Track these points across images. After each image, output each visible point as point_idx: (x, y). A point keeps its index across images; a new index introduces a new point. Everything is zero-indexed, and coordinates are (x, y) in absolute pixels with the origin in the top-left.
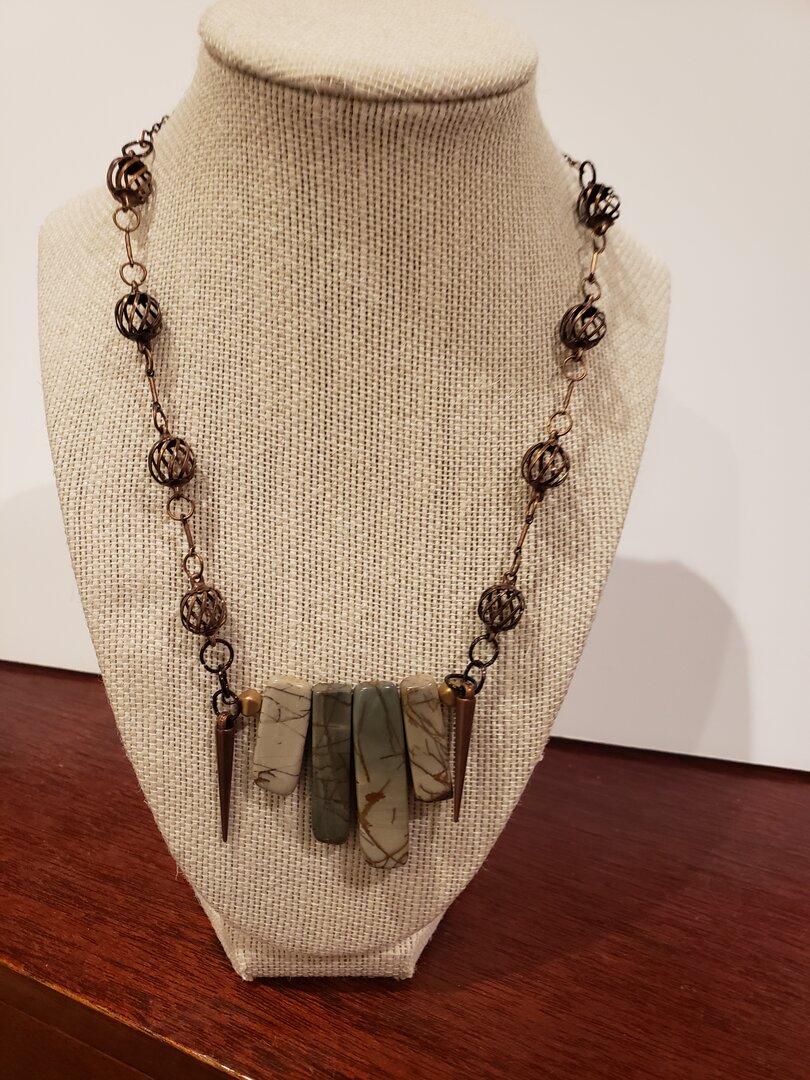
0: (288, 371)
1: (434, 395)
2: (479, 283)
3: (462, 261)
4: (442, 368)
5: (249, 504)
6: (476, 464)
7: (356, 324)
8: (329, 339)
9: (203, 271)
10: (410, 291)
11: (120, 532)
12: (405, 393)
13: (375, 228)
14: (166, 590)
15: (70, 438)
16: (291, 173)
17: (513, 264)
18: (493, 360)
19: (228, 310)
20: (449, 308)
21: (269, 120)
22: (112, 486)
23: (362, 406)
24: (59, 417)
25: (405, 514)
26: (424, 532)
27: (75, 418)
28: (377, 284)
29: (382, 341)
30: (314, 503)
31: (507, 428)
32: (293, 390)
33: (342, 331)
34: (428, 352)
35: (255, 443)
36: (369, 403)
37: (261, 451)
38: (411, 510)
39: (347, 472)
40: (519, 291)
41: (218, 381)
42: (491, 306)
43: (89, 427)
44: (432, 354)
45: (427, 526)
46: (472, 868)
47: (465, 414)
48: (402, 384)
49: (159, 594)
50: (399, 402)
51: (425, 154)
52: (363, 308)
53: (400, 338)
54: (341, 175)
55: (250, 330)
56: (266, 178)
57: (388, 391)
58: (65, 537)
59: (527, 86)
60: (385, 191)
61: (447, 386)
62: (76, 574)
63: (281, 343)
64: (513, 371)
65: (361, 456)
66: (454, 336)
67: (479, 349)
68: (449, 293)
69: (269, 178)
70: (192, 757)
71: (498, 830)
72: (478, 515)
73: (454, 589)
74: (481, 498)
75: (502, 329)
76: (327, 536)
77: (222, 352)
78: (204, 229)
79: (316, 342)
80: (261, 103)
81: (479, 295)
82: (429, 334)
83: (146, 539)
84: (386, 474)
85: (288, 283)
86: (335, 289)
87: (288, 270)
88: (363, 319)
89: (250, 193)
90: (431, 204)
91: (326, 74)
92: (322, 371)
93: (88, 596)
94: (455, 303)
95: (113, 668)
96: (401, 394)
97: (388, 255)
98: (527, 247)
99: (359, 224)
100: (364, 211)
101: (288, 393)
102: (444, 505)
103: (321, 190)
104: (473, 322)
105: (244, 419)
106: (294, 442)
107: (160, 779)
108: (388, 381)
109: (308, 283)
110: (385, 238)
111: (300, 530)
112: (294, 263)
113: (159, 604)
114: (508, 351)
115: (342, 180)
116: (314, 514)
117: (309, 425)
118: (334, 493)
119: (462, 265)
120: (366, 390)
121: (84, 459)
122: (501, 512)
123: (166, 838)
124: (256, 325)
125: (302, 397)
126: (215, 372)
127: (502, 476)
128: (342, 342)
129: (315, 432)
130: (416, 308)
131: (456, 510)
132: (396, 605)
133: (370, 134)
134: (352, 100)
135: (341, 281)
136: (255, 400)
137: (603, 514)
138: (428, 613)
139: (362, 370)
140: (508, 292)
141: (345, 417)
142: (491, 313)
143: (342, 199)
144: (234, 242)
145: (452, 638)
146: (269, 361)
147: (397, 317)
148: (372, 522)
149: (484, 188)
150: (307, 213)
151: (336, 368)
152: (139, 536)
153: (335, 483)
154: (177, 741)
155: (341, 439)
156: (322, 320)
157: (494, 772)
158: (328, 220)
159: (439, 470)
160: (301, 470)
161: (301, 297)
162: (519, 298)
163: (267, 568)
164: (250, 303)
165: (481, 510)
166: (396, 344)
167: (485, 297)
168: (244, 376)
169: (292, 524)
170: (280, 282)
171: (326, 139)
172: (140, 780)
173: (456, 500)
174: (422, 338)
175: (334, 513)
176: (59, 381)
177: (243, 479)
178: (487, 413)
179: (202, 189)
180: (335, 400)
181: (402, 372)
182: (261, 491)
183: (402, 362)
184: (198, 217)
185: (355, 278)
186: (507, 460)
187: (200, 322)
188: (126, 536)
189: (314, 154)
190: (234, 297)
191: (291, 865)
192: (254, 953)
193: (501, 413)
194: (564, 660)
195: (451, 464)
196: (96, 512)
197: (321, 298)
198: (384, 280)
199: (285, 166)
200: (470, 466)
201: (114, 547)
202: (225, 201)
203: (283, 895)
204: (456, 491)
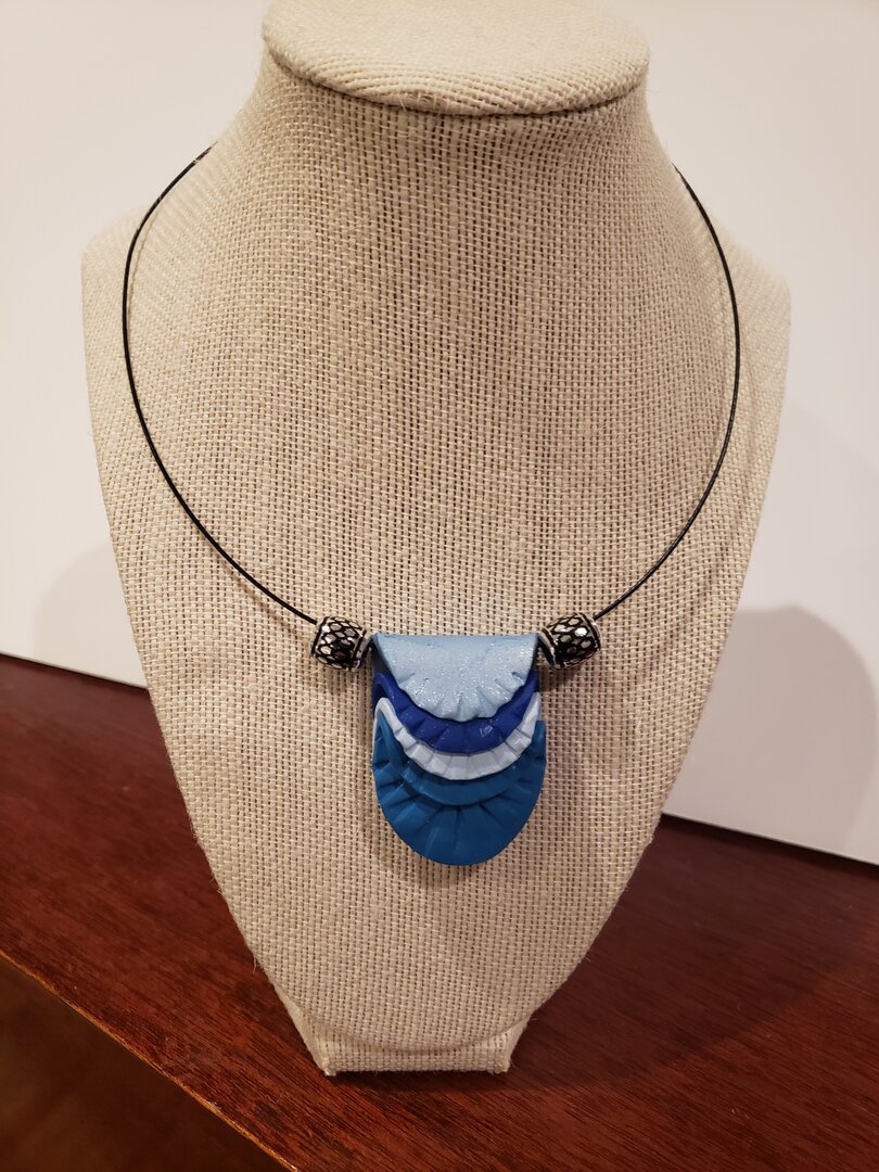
0: (369, 422)
1: (532, 444)
2: (583, 318)
3: (564, 293)
4: (541, 414)
5: (326, 569)
6: (579, 520)
7: (445, 368)
8: (414, 385)
9: (271, 310)
10: (506, 329)
11: (186, 601)
12: (499, 443)
13: (466, 260)
14: (239, 664)
15: (128, 497)
16: (372, 199)
17: (620, 294)
18: (598, 402)
19: (301, 353)
20: (549, 347)
21: (347, 140)
22: (176, 550)
23: (451, 459)
24: (114, 474)
25: (499, 577)
26: (520, 596)
27: (132, 475)
28: (469, 323)
29: (475, 385)
30: (398, 567)
31: (614, 479)
32: (375, 443)
33: (429, 376)
34: (526, 396)
35: (333, 502)
36: (459, 455)
37: (340, 510)
38: (506, 572)
39: (435, 532)
40: (627, 324)
41: (291, 433)
42: (596, 343)
43: (148, 485)
44: (530, 399)
45: (524, 589)
46: (575, 959)
47: (566, 463)
48: (496, 432)
49: (231, 668)
50: (492, 454)
51: (525, 175)
52: (453, 350)
53: (494, 382)
54: (429, 201)
55: (326, 376)
56: (342, 205)
57: (481, 442)
58: (125, 607)
59: (639, 89)
60: (478, 218)
61: (547, 434)
62: (139, 648)
63: (361, 391)
64: (621, 414)
65: (450, 513)
66: (555, 378)
67: (582, 391)
68: (550, 330)
69: (347, 205)
70: (269, 844)
71: (603, 919)
72: (581, 576)
74: (585, 557)
75: (608, 368)
76: (412, 603)
77: (294, 401)
78: (272, 262)
79: (400, 389)
80: (338, 120)
81: (583, 330)
82: (527, 376)
83: (215, 608)
84: (478, 533)
85: (368, 323)
86: (422, 330)
87: (368, 310)
88: (452, 362)
89: (325, 222)
90: (530, 231)
91: (413, 87)
92: (407, 421)
93: (152, 672)
94: (556, 341)
95: (182, 750)
96: (495, 444)
97: (481, 290)
98: (636, 274)
99: (449, 256)
100: (454, 241)
101: (369, 447)
102: (543, 566)
103: (405, 218)
104: (576, 361)
105: (320, 475)
106: (376, 500)
107: (235, 869)
108: (481, 430)
109: (391, 323)
110: (478, 270)
111: (383, 596)
112: (375, 301)
113: (231, 679)
114: (614, 392)
115: (430, 206)
116: (398, 578)
117: (392, 481)
118: (420, 555)
119: (564, 297)
120: (456, 441)
121: (143, 521)
122: (607, 572)
123: (242, 930)
124: (333, 371)
125: (385, 450)
126: (288, 423)
127: (608, 532)
128: (429, 389)
129: (400, 488)
130: (513, 348)
131: (557, 571)
133: (463, 154)
134: (443, 116)
135: (428, 321)
136: (333, 454)
137: (720, 572)
139: (452, 419)
140: (615, 326)
141: (432, 472)
142: (596, 351)
143: (430, 228)
144: (307, 277)
146: (348, 411)
147: (491, 359)
148: (462, 587)
149: (590, 210)
150: (389, 244)
151: (422, 418)
152: (208, 605)
153: (421, 545)
154: (253, 828)
155: (428, 495)
156: (407, 364)
157: (599, 857)
158: (415, 251)
159: (537, 527)
160: (383, 530)
161: (384, 339)
162: (627, 332)
164: (326, 345)
165: (585, 571)
166: (490, 389)
167: (590, 332)
168: (320, 428)
169: (374, 589)
170: (359, 322)
171: (412, 161)
172: (214, 869)
173: (557, 560)
174: (519, 382)
175: (420, 577)
176: (113, 433)
177: (320, 541)
178: (591, 462)
179: (268, 216)
180: (421, 453)
181: (496, 419)
182: (340, 554)
183: (496, 409)
184: (264, 247)
185: (445, 316)
186: (615, 514)
187: (269, 367)
188: (193, 606)
189: (399, 178)
190: (307, 339)
191: (378, 957)
192: (338, 1047)
193: (607, 462)
194: (677, 734)
195: (551, 520)
196: (158, 579)
197: (406, 339)
198: (477, 318)
199: (364, 191)
200: (572, 522)
201: (180, 617)
202: (296, 231)
203: (369, 988)
204: (557, 549)
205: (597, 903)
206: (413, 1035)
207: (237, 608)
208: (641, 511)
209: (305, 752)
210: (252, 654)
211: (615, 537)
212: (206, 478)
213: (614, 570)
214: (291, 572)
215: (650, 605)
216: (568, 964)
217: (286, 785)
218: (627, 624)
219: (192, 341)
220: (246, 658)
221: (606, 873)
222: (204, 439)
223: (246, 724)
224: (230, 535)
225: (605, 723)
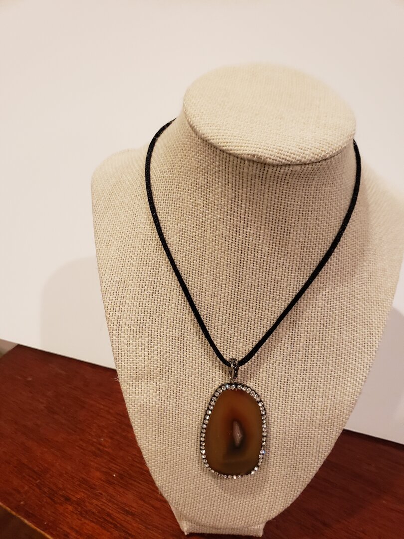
0: (221, 279)
2: (318, 239)
3: (311, 230)
6: (310, 322)
7: (256, 260)
8: (242, 266)
9: (181, 229)
10: (284, 246)
11: (137, 347)
12: (277, 290)
13: (269, 219)
14: (158, 375)
15: (114, 300)
16: (230, 192)
19: (193, 249)
20: (302, 252)
21: (221, 167)
22: (134, 325)
23: (255, 296)
24: (108, 289)
26: (282, 353)
27: (116, 291)
28: (268, 243)
29: (268, 267)
30: (229, 338)
31: (326, 305)
32: (223, 287)
33: (249, 263)
34: (290, 272)
36: (259, 294)
39: (246, 324)
43: (123, 296)
45: (284, 350)
48: (276, 286)
49: (155, 376)
50: (273, 294)
51: (299, 185)
52: (259, 253)
53: (277, 266)
54: (255, 195)
55: (204, 259)
56: (216, 192)
57: (269, 289)
58: (111, 348)
60: (276, 202)
63: (218, 267)
65: (253, 317)
68: (303, 245)
69: (218, 193)
70: (168, 448)
71: (307, 483)
72: (309, 345)
73: (295, 379)
74: (311, 337)
78: (183, 209)
79: (235, 267)
80: (217, 159)
82: (291, 264)
83: (150, 351)
85: (223, 241)
86: (247, 245)
87: (224, 235)
88: (259, 258)
89: (208, 198)
90: (299, 207)
91: (253, 153)
92: (237, 280)
94: (305, 250)
95: (133, 409)
97: (274, 230)
99: (262, 217)
100: (265, 211)
101: (220, 288)
102: (293, 341)
103: (244, 201)
106: (221, 310)
107: (154, 457)
108: (269, 285)
109: (234, 242)
110: (274, 223)
112: (228, 232)
113: (155, 381)
115: (255, 197)
116: (229, 342)
117: (229, 303)
118: (239, 333)
119: (310, 232)
120: (258, 289)
121: (120, 312)
122: (320, 344)
123: (155, 480)
124: (207, 258)
125: (227, 290)
127: (322, 327)
128: (248, 268)
130: (286, 253)
131: (298, 343)
132: (267, 386)
133: (272, 178)
134: (265, 164)
135: (250, 242)
136: (204, 291)
137: (369, 344)
138: (282, 390)
139: (257, 280)
141: (247, 300)
143: (255, 206)
144: (198, 219)
145: (293, 402)
146: (212, 274)
147: (276, 257)
149: (325, 195)
150: (236, 211)
151: (244, 279)
152: (146, 349)
153: (240, 329)
154: (162, 441)
155: (244, 309)
156: (239, 258)
157: (307, 459)
158: (247, 214)
160: (224, 322)
161: (230, 248)
163: (206, 366)
164: (204, 247)
165: (311, 343)
166: (274, 269)
170: (220, 240)
171: (249, 180)
172: (144, 456)
173: (299, 338)
174: (287, 266)
175: (238, 342)
176: (107, 271)
179: (182, 189)
180: (242, 293)
181: (276, 281)
183: (277, 277)
184: (180, 202)
185: (257, 240)
186: (325, 320)
187: (179, 252)
188: (140, 349)
189: (243, 185)
190: (196, 244)
191: (211, 493)
192: (191, 524)
193: (324, 298)
194: (345, 412)
195: (298, 322)
196: (126, 337)
197: (240, 249)
198: (271, 241)
199: (227, 189)
200: (307, 323)
201: (134, 354)
202: (194, 198)
203: (206, 505)
204: (299, 334)
205: (305, 477)
206: (224, 523)
207: (159, 351)
208: (337, 318)
209: (185, 413)
210: (164, 371)
211: (325, 329)
212: (148, 295)
213: (324, 343)
214: (182, 337)
215: (338, 358)
216: (291, 500)
217: (176, 426)
218: (327, 366)
219: (144, 236)
220: (161, 373)
221: (310, 465)
222: (148, 279)
223: (160, 400)
224: (157, 320)
225: (314, 406)
